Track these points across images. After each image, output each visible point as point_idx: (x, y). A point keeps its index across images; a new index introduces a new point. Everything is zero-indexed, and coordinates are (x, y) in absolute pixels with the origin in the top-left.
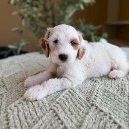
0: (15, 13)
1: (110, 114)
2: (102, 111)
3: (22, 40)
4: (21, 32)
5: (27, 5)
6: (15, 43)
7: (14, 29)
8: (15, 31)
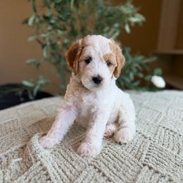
0: (31, 39)
1: (169, 176)
2: (157, 172)
3: (41, 77)
4: (38, 65)
5: (50, 28)
6: (32, 80)
7: (29, 61)
8: (30, 64)
